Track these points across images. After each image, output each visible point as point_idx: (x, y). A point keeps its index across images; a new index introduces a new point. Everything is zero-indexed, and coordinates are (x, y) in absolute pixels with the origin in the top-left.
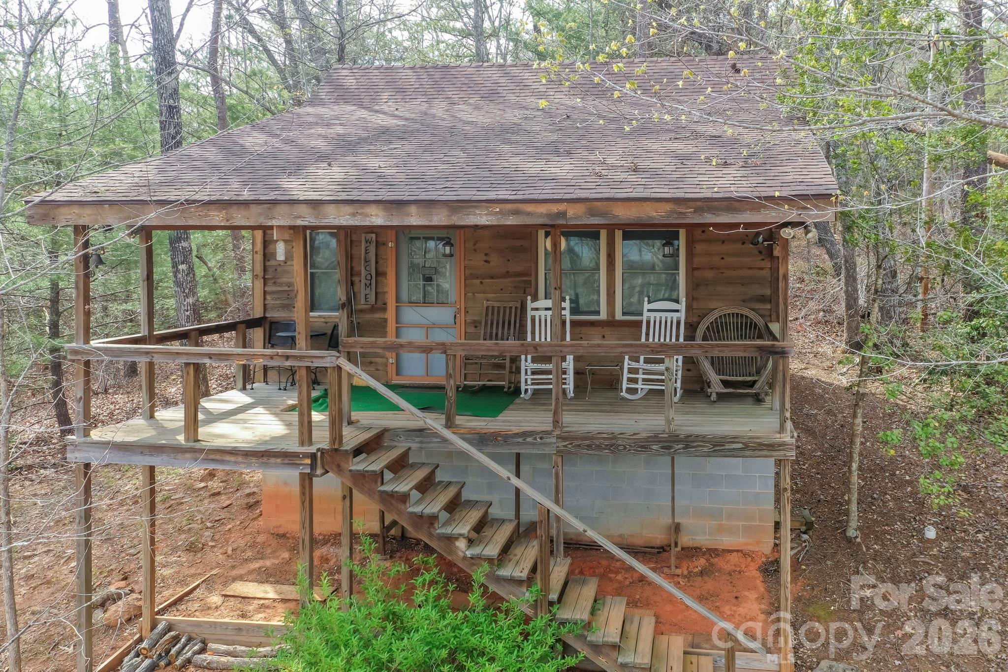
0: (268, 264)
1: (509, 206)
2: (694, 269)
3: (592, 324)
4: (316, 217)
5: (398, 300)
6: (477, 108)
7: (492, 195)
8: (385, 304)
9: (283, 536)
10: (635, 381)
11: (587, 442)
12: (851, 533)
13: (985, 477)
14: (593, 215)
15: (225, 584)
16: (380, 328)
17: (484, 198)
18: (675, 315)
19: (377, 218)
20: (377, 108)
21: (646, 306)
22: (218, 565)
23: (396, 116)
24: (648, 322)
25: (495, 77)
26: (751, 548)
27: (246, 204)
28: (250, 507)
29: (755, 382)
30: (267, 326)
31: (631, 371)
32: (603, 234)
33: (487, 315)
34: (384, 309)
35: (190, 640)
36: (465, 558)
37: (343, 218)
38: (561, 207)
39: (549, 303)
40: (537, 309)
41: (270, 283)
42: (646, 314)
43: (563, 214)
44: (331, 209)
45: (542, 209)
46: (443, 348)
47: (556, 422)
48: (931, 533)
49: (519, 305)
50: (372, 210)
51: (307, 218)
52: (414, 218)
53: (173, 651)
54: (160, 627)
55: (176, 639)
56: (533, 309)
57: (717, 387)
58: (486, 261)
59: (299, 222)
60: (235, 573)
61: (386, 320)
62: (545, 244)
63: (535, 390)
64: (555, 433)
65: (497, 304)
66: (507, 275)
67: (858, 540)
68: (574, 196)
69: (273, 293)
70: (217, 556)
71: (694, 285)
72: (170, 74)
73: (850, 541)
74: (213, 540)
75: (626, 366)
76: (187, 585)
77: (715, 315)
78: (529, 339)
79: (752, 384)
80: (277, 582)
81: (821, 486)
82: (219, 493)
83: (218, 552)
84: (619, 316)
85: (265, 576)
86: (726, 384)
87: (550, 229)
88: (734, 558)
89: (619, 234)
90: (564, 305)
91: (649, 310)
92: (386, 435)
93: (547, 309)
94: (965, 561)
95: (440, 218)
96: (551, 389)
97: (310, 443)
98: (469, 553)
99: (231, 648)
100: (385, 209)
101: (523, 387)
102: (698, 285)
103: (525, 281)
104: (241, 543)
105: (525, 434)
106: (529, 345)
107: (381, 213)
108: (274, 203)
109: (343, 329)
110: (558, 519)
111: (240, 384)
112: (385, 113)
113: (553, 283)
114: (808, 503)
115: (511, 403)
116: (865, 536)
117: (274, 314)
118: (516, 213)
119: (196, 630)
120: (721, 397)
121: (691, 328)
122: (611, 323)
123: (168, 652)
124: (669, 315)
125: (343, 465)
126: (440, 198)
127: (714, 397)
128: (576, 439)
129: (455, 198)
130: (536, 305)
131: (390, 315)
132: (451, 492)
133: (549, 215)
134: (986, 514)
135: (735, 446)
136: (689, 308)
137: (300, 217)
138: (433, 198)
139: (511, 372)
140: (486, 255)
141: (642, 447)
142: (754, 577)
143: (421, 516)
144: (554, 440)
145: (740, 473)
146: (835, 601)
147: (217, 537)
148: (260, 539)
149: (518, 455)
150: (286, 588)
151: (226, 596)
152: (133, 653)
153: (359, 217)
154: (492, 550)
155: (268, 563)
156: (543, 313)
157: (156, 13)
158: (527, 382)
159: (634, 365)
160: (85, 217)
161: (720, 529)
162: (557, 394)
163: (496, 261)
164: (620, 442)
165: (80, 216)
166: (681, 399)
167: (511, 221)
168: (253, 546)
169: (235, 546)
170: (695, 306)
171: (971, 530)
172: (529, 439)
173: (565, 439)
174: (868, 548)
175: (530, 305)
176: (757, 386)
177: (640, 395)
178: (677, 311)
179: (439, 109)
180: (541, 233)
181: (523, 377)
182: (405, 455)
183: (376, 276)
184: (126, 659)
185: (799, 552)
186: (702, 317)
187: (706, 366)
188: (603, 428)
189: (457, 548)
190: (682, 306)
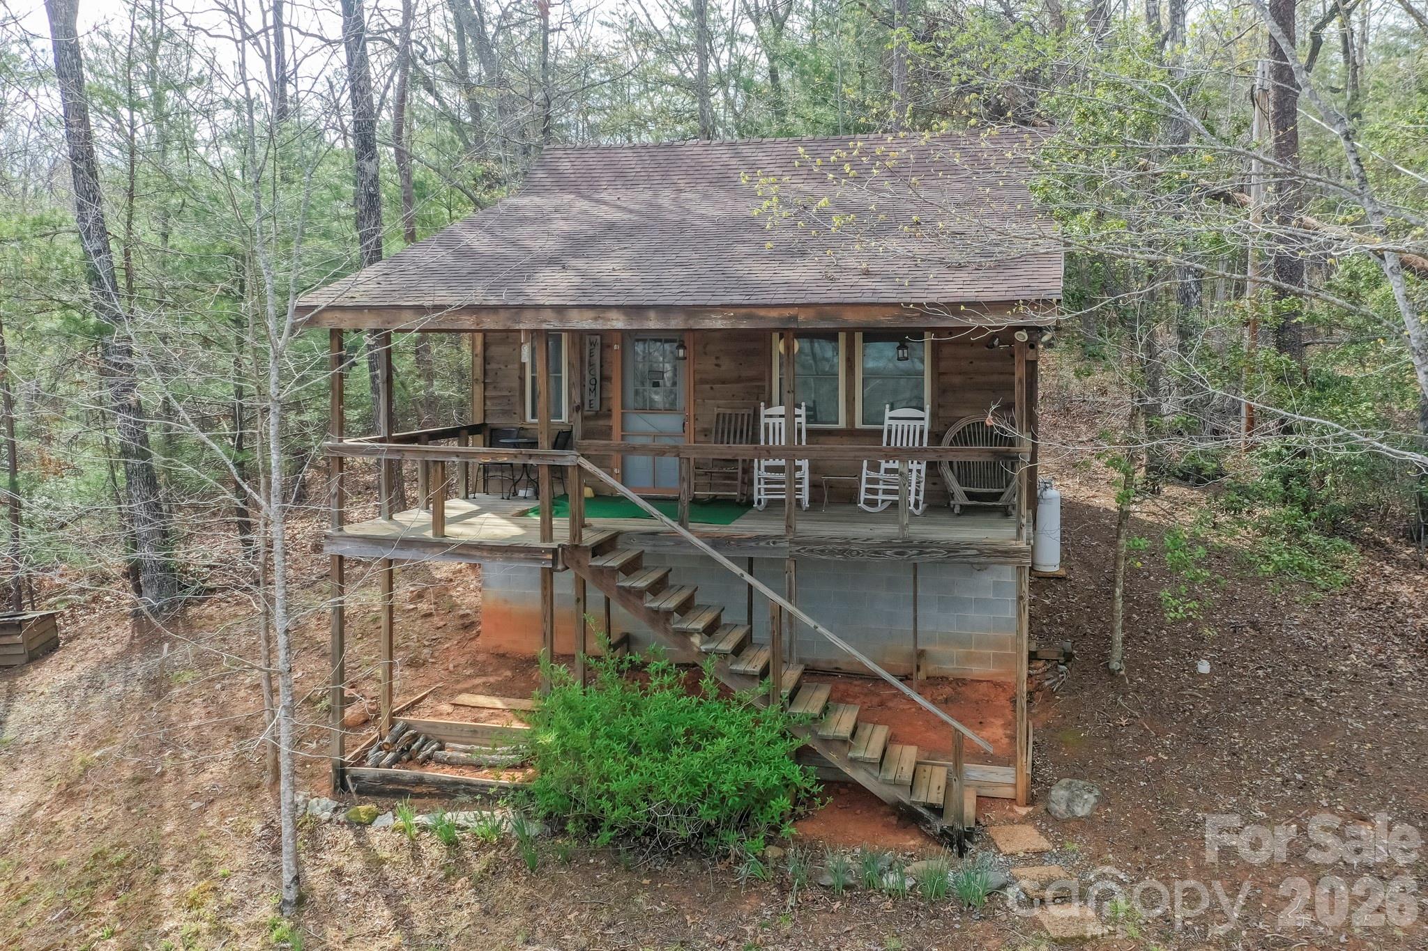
0: (488, 367)
1: (743, 311)
2: (941, 374)
3: (830, 433)
4: (561, 321)
5: (623, 407)
6: (706, 196)
7: (727, 300)
8: (610, 410)
9: (503, 655)
10: (875, 492)
11: (821, 547)
12: (1115, 665)
13: (1283, 615)
14: (823, 319)
15: (452, 695)
16: (606, 433)
17: (719, 303)
18: (918, 423)
19: (618, 322)
20: (596, 196)
21: (888, 414)
22: (442, 680)
23: (619, 207)
24: (890, 432)
25: (725, 158)
26: (1002, 679)
27: (495, 309)
28: (466, 627)
29: (1002, 494)
30: (488, 433)
31: (869, 481)
32: (842, 337)
33: (717, 422)
34: (608, 415)
35: (426, 740)
36: (700, 652)
37: (585, 322)
38: (792, 312)
39: (781, 410)
40: (771, 416)
41: (490, 387)
42: (887, 422)
43: (794, 319)
44: (574, 314)
45: (774, 313)
46: (676, 451)
47: (789, 527)
48: (1204, 667)
49: (751, 412)
50: (613, 314)
51: (552, 324)
52: (653, 323)
53: (414, 747)
54: (398, 726)
55: (415, 737)
56: (766, 416)
57: (960, 499)
58: (717, 365)
59: (545, 326)
60: (459, 686)
61: (610, 428)
62: (779, 347)
63: (769, 500)
64: (788, 538)
65: (728, 411)
66: (739, 380)
67: (1122, 673)
68: (805, 301)
69: (493, 398)
70: (437, 672)
71: (941, 391)
72: (370, 159)
73: (1112, 674)
74: (432, 656)
75: (864, 476)
76: (415, 695)
77: (963, 423)
78: (762, 443)
79: (997, 496)
80: (504, 696)
81: (1089, 620)
82: (430, 615)
83: (439, 667)
84: (859, 425)
85: (493, 690)
86: (970, 496)
87: (783, 333)
88: (983, 688)
89: (859, 336)
90: (797, 411)
91: (891, 418)
92: (620, 538)
93: (781, 416)
94: (1238, 695)
95: (676, 323)
96: (783, 500)
97: (551, 540)
98: (703, 648)
99: (469, 747)
100: (626, 314)
101: (756, 497)
102: (944, 391)
103: (758, 387)
104: (463, 660)
105: (758, 538)
106: (762, 448)
107: (622, 317)
108: (522, 307)
109: (577, 433)
110: (790, 615)
111: (463, 494)
112: (605, 203)
113: (786, 388)
114: (1071, 636)
115: (744, 513)
116: (1130, 669)
117: (493, 421)
118: (749, 317)
119: (433, 731)
120: (966, 510)
121: (936, 437)
122: (851, 433)
123: (409, 747)
124: (912, 423)
125: (582, 561)
126: (677, 303)
127: (957, 510)
128: (809, 543)
129: (691, 303)
130: (770, 411)
131: (615, 422)
132: (684, 594)
133: (781, 319)
134: (1273, 651)
135: (969, 552)
136: (934, 416)
137: (545, 321)
138: (670, 303)
139: (743, 482)
140: (717, 358)
141: (876, 552)
142: (1003, 707)
143: (656, 611)
144: (787, 545)
145: (991, 596)
146: (1087, 728)
147: (436, 654)
148: (481, 657)
149: (751, 559)
150: (512, 700)
151: (455, 705)
152: (375, 748)
153: (600, 321)
154: (727, 646)
155: (492, 679)
156: (777, 420)
157: (357, 94)
158: (760, 493)
159: (873, 475)
160: (346, 321)
161: (969, 658)
162: (790, 503)
163: (727, 366)
164: (853, 548)
165: (341, 320)
166: (924, 513)
167: (744, 325)
168: (473, 664)
169: (456, 663)
170: (941, 413)
171: (1252, 666)
172: (762, 544)
173: (798, 543)
174: (1131, 681)
175: (763, 411)
176: (1003, 498)
177: (880, 508)
178: (922, 419)
179: (666, 199)
180: (776, 336)
181: (756, 486)
182: (639, 557)
183: (601, 380)
184: (370, 753)
185: (1055, 683)
186: (948, 426)
187: (950, 477)
188: (837, 534)
189: (692, 644)
190: (926, 414)
